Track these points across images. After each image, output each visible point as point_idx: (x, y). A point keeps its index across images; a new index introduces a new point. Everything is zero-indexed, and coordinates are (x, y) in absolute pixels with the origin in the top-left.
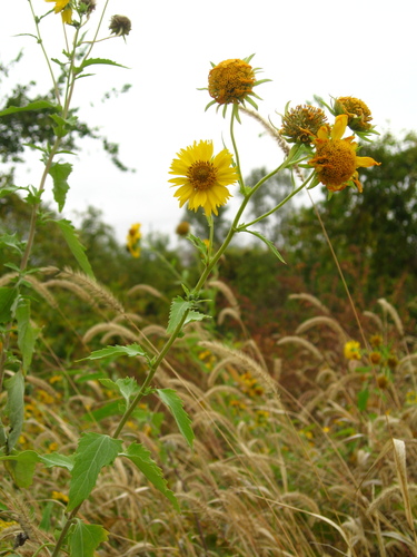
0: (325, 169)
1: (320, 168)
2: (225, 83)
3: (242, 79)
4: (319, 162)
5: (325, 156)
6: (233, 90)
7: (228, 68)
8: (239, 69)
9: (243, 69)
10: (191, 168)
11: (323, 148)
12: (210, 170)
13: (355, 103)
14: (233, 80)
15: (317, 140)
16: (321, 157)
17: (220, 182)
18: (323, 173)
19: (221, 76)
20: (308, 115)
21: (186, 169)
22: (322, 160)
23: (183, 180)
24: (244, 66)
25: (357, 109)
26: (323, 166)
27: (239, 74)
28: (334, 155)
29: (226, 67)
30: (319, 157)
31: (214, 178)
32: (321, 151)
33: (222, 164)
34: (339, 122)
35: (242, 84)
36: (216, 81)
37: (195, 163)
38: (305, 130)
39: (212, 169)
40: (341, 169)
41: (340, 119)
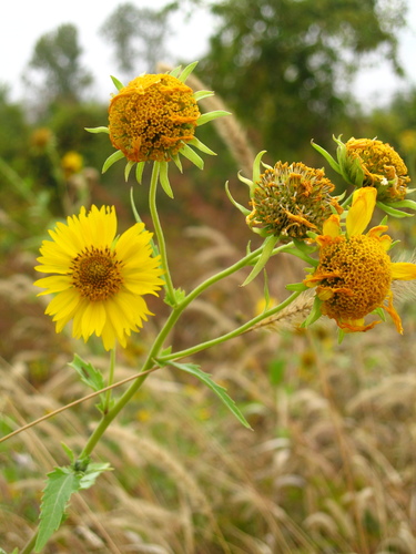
0: (336, 296)
1: (328, 293)
2: (141, 124)
3: (174, 118)
4: (324, 282)
5: (337, 272)
6: (157, 137)
7: (148, 95)
8: (168, 98)
9: (176, 97)
10: (76, 259)
11: (333, 254)
12: (110, 265)
13: (381, 153)
14: (158, 118)
15: (322, 240)
16: (331, 274)
17: (129, 287)
18: (334, 303)
19: (134, 110)
20: (301, 185)
21: (68, 260)
22: (331, 278)
23: (63, 281)
24: (177, 90)
25: (385, 166)
26: (334, 290)
27: (168, 108)
28: (355, 269)
29: (143, 93)
30: (327, 274)
31: (119, 280)
32: (329, 261)
33: (133, 253)
34: (361, 202)
35: (175, 127)
36: (125, 120)
37: (85, 251)
38: (296, 217)
39: (114, 263)
40: (366, 295)
41: (362, 197)
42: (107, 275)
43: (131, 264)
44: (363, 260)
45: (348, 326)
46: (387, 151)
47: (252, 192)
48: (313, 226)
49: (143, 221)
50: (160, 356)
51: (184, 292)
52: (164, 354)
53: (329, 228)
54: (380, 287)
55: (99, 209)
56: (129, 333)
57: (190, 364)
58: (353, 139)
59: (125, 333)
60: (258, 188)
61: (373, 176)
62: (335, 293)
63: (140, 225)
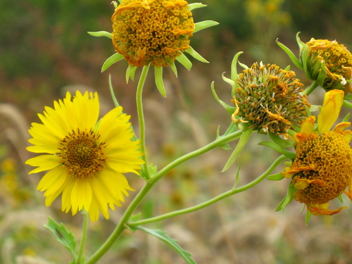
0: (310, 186)
1: (302, 184)
2: (146, 35)
3: (176, 31)
4: (301, 174)
5: (313, 166)
6: (160, 48)
7: (152, 9)
8: (170, 12)
9: (177, 12)
10: (64, 141)
11: (309, 150)
12: (95, 146)
13: (339, 55)
14: (161, 31)
15: (299, 137)
16: (307, 167)
17: (112, 165)
18: (308, 192)
19: (140, 22)
20: (278, 87)
21: (56, 141)
22: (307, 171)
23: (50, 160)
24: (177, 5)
25: (343, 66)
26: (309, 181)
27: (171, 22)
28: (327, 164)
29: (148, 8)
30: (303, 167)
31: (104, 160)
32: (305, 156)
33: (115, 135)
34: (331, 104)
35: (176, 39)
36: (129, 30)
37: (71, 133)
38: (276, 116)
39: (98, 144)
40: (336, 185)
41: (332, 99)
42: (93, 156)
43: (113, 144)
44: (334, 155)
45: (316, 209)
46: (344, 53)
47: (233, 91)
48: (289, 123)
49: (120, 105)
50: (131, 222)
51: (155, 168)
52: (135, 220)
53: (306, 128)
54: (347, 177)
55: (83, 95)
56: (112, 207)
57: (158, 230)
58: (312, 40)
59: (109, 208)
60: (240, 88)
61: (334, 75)
62: (310, 184)
63: (119, 109)
